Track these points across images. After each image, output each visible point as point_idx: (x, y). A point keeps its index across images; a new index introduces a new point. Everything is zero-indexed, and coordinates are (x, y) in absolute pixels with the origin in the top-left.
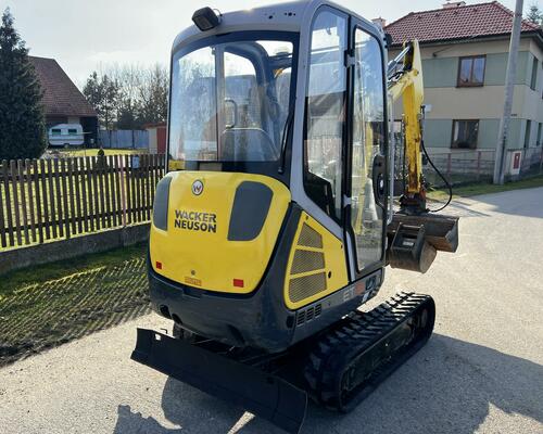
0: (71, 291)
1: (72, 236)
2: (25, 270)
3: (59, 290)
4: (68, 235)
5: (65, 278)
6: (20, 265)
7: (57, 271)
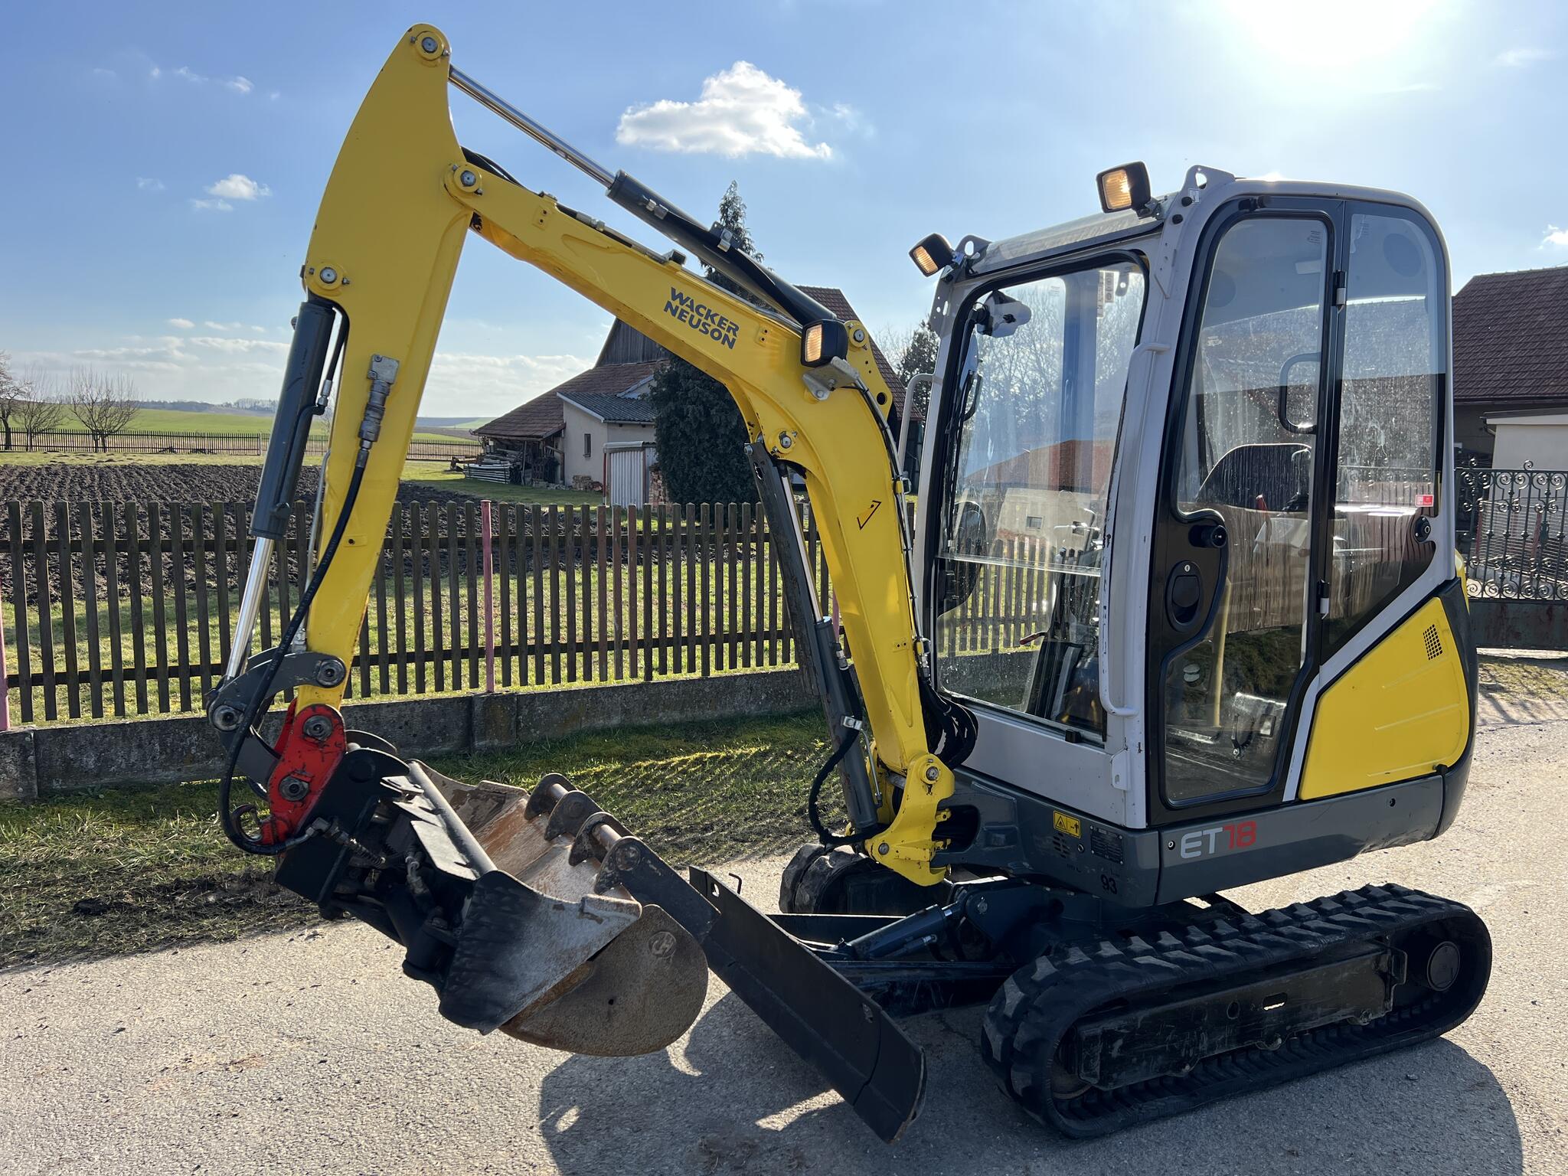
0: (680, 787)
1: (714, 673)
2: (605, 732)
3: (656, 781)
4: (706, 669)
5: (677, 759)
6: (600, 723)
7: (665, 744)
